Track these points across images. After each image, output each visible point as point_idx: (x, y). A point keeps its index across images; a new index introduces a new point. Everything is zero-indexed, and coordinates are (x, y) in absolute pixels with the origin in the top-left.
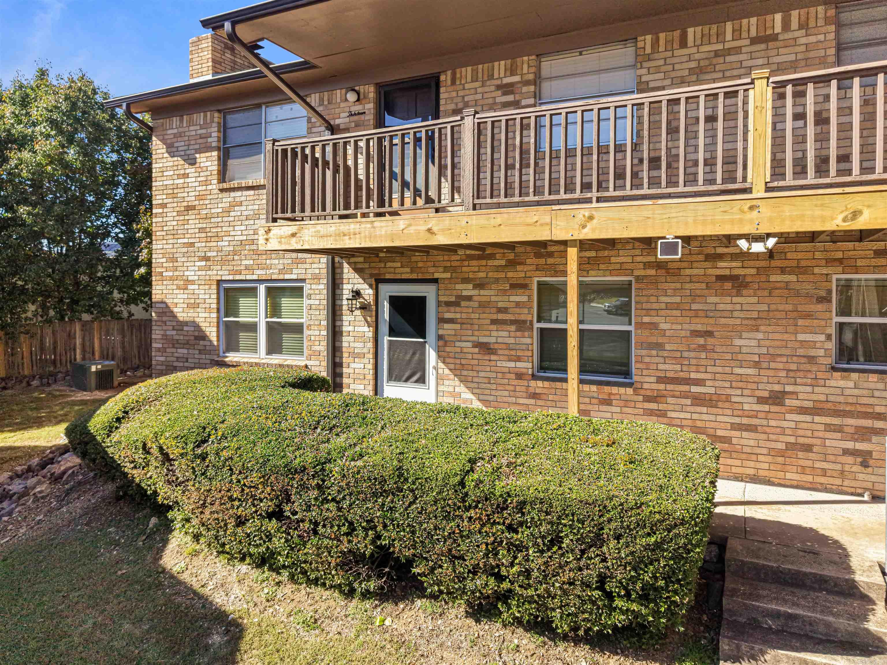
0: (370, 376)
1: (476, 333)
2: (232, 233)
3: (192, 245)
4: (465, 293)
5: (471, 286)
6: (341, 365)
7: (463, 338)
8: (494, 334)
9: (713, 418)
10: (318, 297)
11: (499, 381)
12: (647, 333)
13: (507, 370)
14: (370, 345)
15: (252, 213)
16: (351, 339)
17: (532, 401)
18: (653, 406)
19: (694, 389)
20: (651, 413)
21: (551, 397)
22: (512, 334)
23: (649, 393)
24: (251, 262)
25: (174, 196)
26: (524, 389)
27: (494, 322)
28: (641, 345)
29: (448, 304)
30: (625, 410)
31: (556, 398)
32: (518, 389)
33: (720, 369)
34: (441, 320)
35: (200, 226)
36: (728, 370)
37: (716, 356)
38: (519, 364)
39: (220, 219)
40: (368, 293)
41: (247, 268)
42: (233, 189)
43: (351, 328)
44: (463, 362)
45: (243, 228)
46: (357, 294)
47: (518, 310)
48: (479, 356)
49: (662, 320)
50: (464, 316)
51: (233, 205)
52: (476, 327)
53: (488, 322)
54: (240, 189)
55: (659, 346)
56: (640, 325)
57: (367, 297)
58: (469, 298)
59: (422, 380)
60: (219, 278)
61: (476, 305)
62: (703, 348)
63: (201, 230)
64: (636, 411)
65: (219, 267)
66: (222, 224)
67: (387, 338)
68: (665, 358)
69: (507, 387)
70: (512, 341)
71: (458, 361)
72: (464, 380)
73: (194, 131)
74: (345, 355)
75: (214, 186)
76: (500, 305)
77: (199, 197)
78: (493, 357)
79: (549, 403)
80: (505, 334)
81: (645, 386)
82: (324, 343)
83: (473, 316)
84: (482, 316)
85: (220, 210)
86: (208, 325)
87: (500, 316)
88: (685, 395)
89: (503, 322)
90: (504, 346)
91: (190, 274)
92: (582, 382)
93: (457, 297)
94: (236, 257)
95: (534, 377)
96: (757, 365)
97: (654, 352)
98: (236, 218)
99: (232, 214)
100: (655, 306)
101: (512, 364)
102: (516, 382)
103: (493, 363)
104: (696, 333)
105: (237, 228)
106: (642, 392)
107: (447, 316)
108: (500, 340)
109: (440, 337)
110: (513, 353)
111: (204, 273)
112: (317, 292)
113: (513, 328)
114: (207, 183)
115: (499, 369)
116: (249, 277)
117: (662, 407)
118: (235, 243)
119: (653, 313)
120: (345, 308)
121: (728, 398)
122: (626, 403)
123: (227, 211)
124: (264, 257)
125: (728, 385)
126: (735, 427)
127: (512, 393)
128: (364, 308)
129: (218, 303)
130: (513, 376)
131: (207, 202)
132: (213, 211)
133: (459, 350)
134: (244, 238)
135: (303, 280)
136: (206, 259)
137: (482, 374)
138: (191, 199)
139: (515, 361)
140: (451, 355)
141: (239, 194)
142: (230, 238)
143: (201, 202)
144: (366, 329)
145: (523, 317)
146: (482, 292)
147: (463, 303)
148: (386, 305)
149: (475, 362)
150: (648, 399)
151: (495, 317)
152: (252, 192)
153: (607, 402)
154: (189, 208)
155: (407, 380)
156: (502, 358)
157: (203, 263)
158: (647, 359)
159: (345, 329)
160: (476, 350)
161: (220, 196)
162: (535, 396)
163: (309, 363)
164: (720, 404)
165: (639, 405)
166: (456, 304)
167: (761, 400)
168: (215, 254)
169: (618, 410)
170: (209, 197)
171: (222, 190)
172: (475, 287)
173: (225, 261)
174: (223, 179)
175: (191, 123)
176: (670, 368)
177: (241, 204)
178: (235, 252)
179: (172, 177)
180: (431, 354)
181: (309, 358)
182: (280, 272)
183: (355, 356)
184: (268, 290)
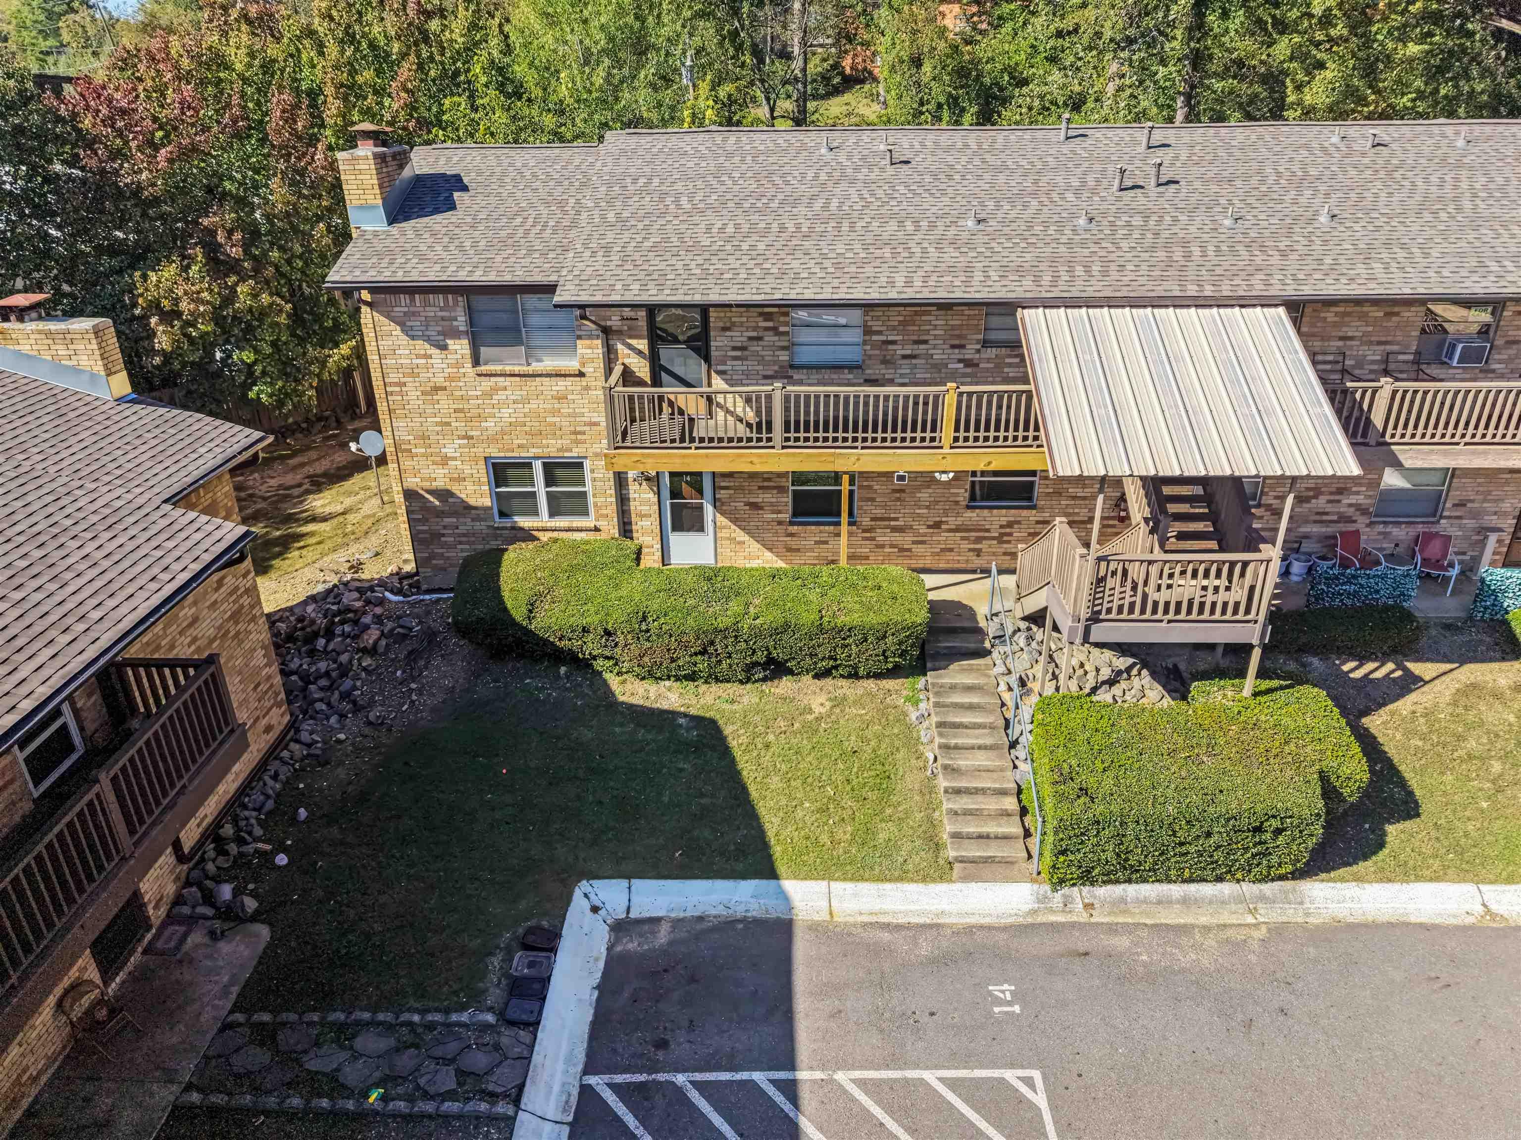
1: (747, 496)
2: (497, 415)
3: (448, 424)
6: (630, 523)
7: (736, 500)
8: (761, 496)
9: (901, 538)
10: (601, 471)
11: (764, 527)
12: (865, 491)
13: (771, 519)
14: (656, 507)
15: (520, 398)
16: (638, 503)
17: (789, 538)
18: (868, 535)
19: (893, 523)
21: (802, 535)
22: (775, 496)
23: (866, 527)
24: (525, 442)
25: (413, 374)
26: (783, 531)
27: (760, 488)
28: (861, 499)
30: (851, 538)
31: (805, 535)
32: (779, 531)
33: (907, 511)
34: (718, 488)
35: (456, 406)
36: (912, 511)
38: (780, 516)
39: (480, 402)
41: (519, 446)
42: (494, 375)
43: (636, 496)
44: (737, 516)
45: (511, 411)
47: (778, 479)
48: (750, 512)
50: (737, 484)
51: (495, 390)
52: (747, 492)
53: (756, 488)
54: (502, 375)
55: (873, 500)
56: (862, 487)
59: (701, 529)
60: (487, 455)
62: (898, 499)
63: (456, 411)
64: (857, 538)
65: (486, 446)
66: (484, 406)
68: (876, 506)
69: (770, 531)
70: (774, 500)
71: (733, 516)
72: (739, 528)
73: (431, 312)
74: (633, 516)
77: (450, 378)
78: (760, 512)
79: (801, 539)
80: (769, 496)
81: (865, 524)
82: (614, 507)
83: (744, 484)
84: (751, 484)
85: (480, 393)
86: (480, 496)
87: (765, 484)
88: (886, 527)
89: (768, 488)
90: (768, 504)
91: (449, 451)
94: (505, 437)
95: (792, 523)
97: (869, 503)
98: (501, 402)
99: (495, 397)
101: (776, 516)
102: (778, 527)
103: (760, 516)
105: (502, 411)
106: (861, 527)
107: (723, 484)
108: (765, 500)
109: (715, 500)
110: (777, 508)
111: (467, 450)
112: (600, 467)
113: (775, 491)
114: (458, 365)
115: (765, 520)
116: (522, 454)
117: (873, 535)
118: (502, 424)
120: (630, 483)
121: (911, 527)
122: (850, 534)
124: (540, 437)
125: (911, 519)
127: (775, 534)
128: (648, 480)
129: (488, 477)
130: (776, 523)
131: (461, 384)
132: (470, 393)
133: (733, 508)
134: (514, 420)
135: (585, 457)
136: (472, 438)
137: (752, 524)
138: (440, 380)
139: (778, 513)
140: (727, 512)
141: (503, 379)
142: (495, 420)
143: (454, 384)
144: (651, 495)
145: (782, 484)
149: (747, 516)
150: (864, 531)
153: (839, 535)
154: (436, 389)
155: (688, 530)
156: (767, 512)
157: (465, 441)
158: (865, 507)
159: (631, 496)
160: (747, 508)
161: (478, 380)
162: (792, 535)
163: (597, 524)
164: (906, 531)
165: (859, 535)
168: (479, 433)
170: (463, 379)
171: (478, 374)
173: (492, 440)
174: (476, 362)
175: (427, 304)
176: (879, 512)
177: (505, 389)
178: (503, 433)
179: (407, 357)
180: (709, 510)
181: (597, 520)
182: (559, 450)
183: (642, 516)
184: (545, 465)
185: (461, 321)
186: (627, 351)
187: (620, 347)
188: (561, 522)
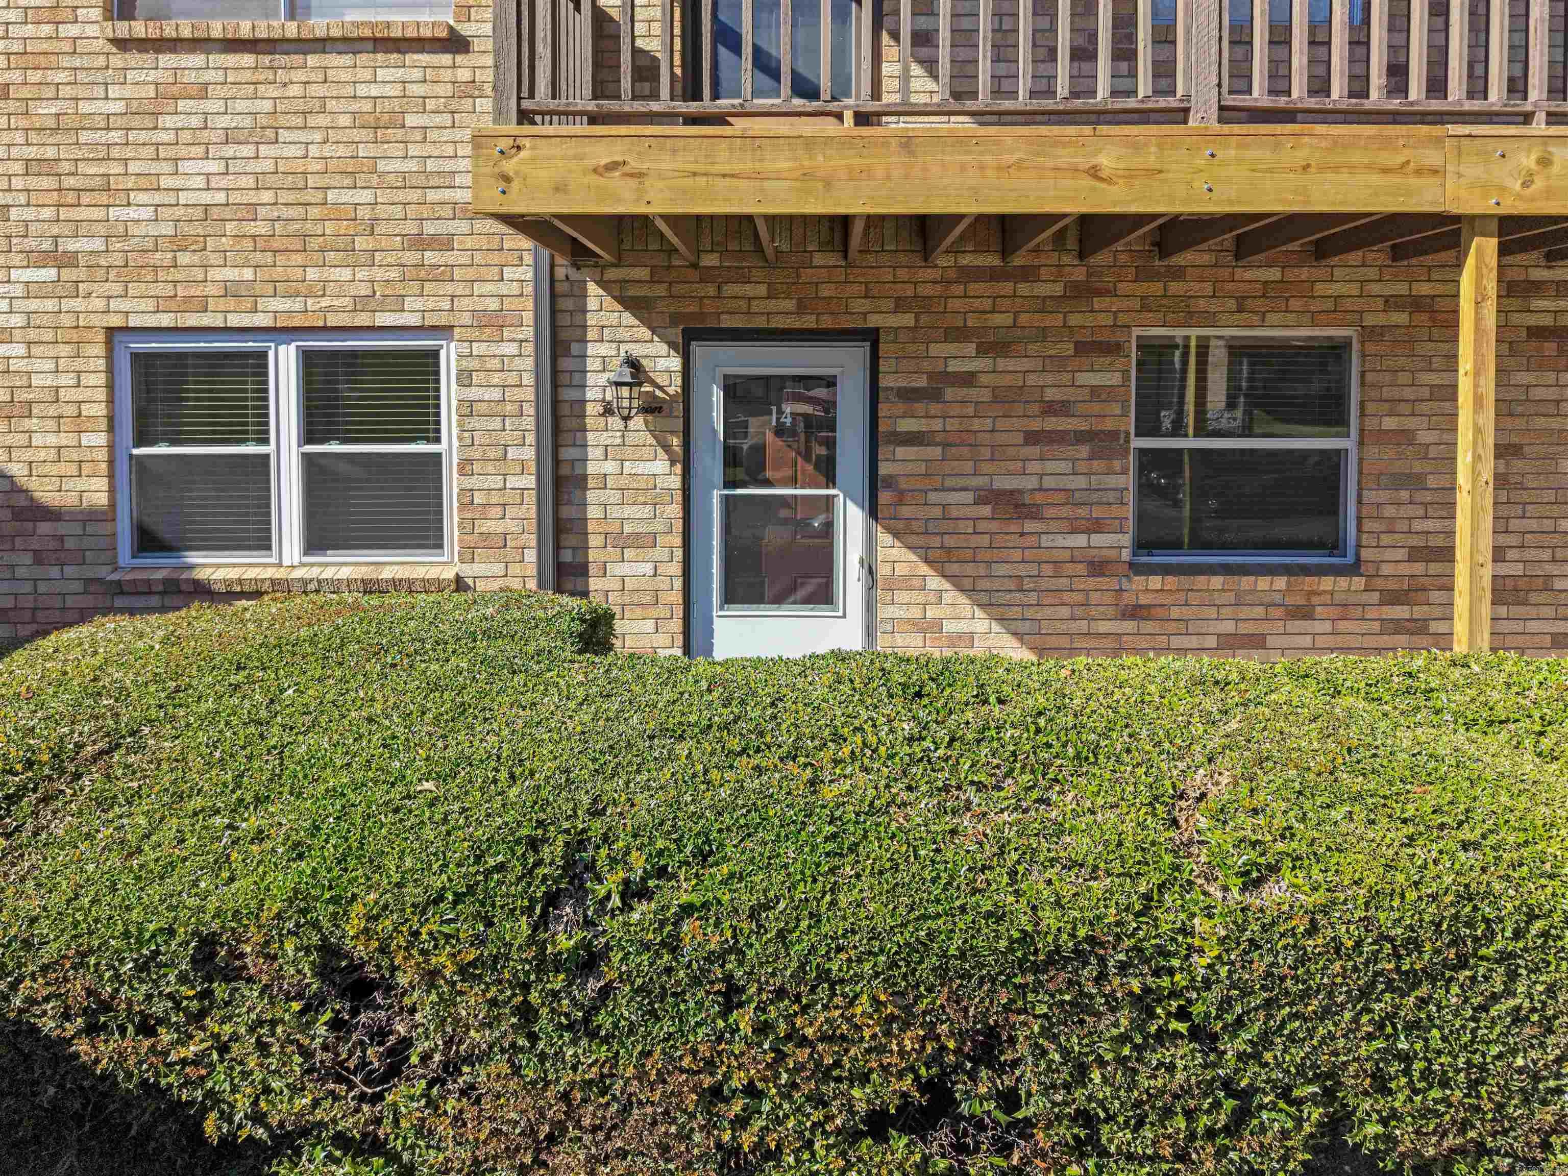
0: (673, 595)
1: (986, 467)
2: (165, 182)
4: (954, 366)
5: (971, 348)
7: (950, 482)
8: (1034, 467)
9: (1516, 627)
10: (496, 379)
11: (1045, 584)
12: (1388, 453)
13: (1067, 555)
15: (248, 122)
16: (613, 496)
17: (1130, 626)
18: (1401, 612)
20: (1396, 627)
21: (1175, 612)
22: (1082, 467)
23: (1392, 585)
24: (248, 274)
26: (1108, 598)
27: (1032, 438)
29: (908, 395)
30: (1343, 625)
31: (1187, 613)
32: (1094, 597)
33: (1533, 525)
35: (32, 152)
36: (1548, 524)
37: (1525, 496)
38: (1097, 540)
39: (115, 136)
40: (664, 367)
41: (229, 291)
42: (173, 45)
43: (610, 467)
44: (949, 541)
45: (214, 167)
46: (632, 370)
47: (1096, 408)
48: (994, 526)
49: (1422, 423)
50: (953, 425)
51: (169, 96)
52: (986, 453)
53: (1020, 438)
54: (197, 44)
55: (1415, 481)
57: (662, 380)
58: (968, 379)
59: (824, 594)
60: (116, 321)
61: (985, 395)
64: (1365, 626)
65: (117, 289)
66: (129, 153)
67: (716, 491)
68: (1425, 505)
69: (1066, 597)
70: (1080, 482)
71: (936, 541)
72: (957, 583)
74: (594, 541)
75: (89, 29)
76: (1050, 394)
77: (26, 60)
78: (1030, 526)
79: (1171, 627)
80: (1063, 466)
81: (1386, 569)
82: (528, 509)
83: (976, 424)
84: (1001, 424)
85: (119, 107)
86: (73, 469)
87: (1052, 424)
90: (1060, 498)
93: (931, 376)
94: (184, 258)
97: (1404, 495)
98: (186, 136)
99: (167, 121)
100: (1408, 393)
101: (1080, 540)
102: (1091, 583)
103: (1030, 541)
105: (184, 166)
106: (1379, 583)
107: (906, 425)
108: (1048, 482)
109: (878, 482)
110: (1082, 512)
111: (50, 305)
112: (495, 363)
113: (1084, 451)
114: (58, 13)
115: (1045, 555)
116: (234, 321)
117: (1419, 612)
118: (179, 212)
119: (1405, 408)
121: (1549, 584)
123: (147, 112)
124: (298, 258)
125: (1546, 555)
127: (1079, 611)
128: (652, 408)
129: (111, 401)
130: (1081, 569)
131: (62, 77)
132: (85, 108)
133: (937, 512)
134: (220, 197)
135: (445, 331)
136: (69, 260)
137: (1001, 570)
139: (1089, 532)
140: (915, 525)
141: (197, 60)
142: (158, 198)
143: (35, 77)
144: (661, 466)
145: (1109, 425)
146: (1002, 363)
147: (950, 393)
148: (717, 399)
149: (985, 540)
150: (1393, 598)
151: (1035, 425)
152: (248, 59)
153: (1304, 613)
156: (1053, 526)
157: (49, 274)
158: (1389, 511)
159: (592, 468)
160: (986, 510)
161: (117, 61)
162: (1136, 612)
163: (467, 571)
164: (1534, 598)
165: (1371, 613)
166: (933, 394)
168: (98, 244)
169: (1327, 626)
170: (65, 62)
171: (122, 44)
172: (983, 350)
173: (140, 267)
174: (120, 3)
177: (203, 92)
178: (179, 243)
180: (852, 524)
181: (468, 554)
182: (360, 303)
184: (308, 359)
188: (348, 565)
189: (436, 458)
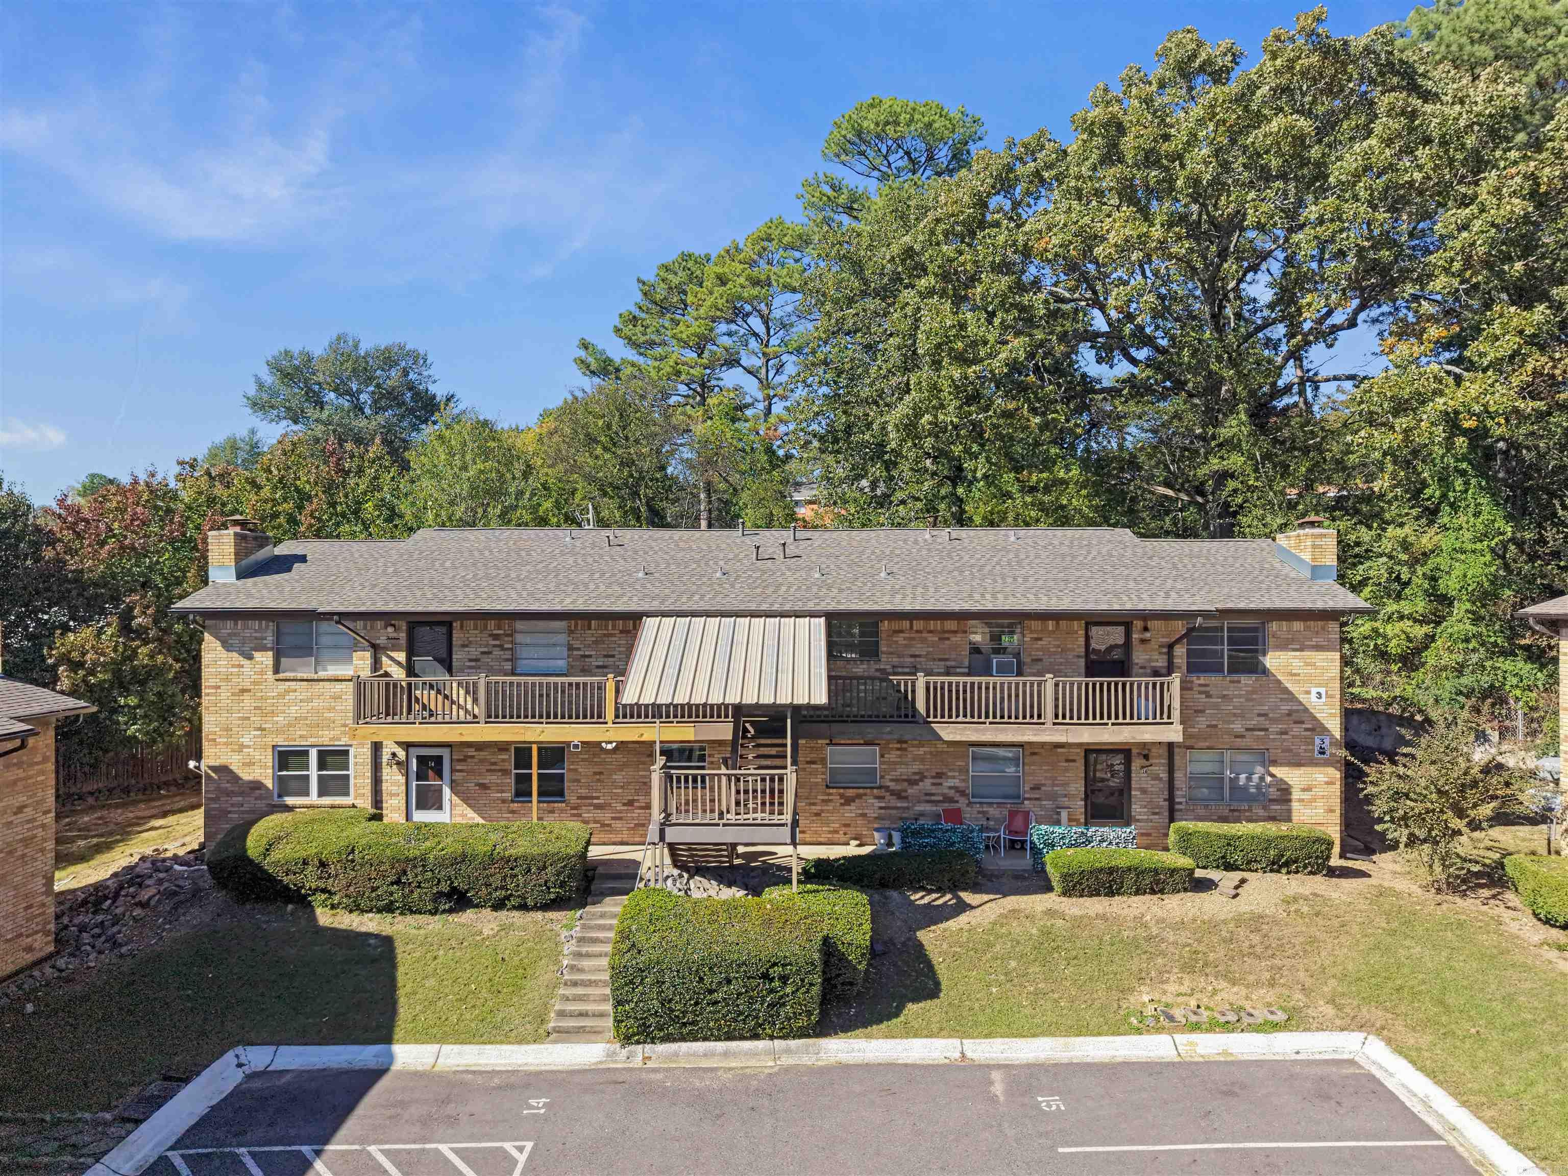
0: (403, 808)
1: (477, 777)
2: (287, 711)
3: (248, 718)
4: (469, 754)
5: (473, 750)
6: (381, 802)
7: (468, 781)
8: (488, 777)
9: (603, 815)
10: (362, 757)
11: (491, 805)
12: (572, 774)
13: (496, 798)
14: (404, 788)
15: (305, 698)
16: (389, 785)
17: (512, 815)
18: (575, 812)
19: (595, 801)
20: (574, 815)
21: (522, 812)
22: (499, 777)
23: (573, 805)
24: (305, 733)
25: (227, 680)
26: (507, 808)
27: (488, 771)
28: (569, 781)
29: (459, 760)
30: (561, 815)
31: (525, 812)
32: (503, 809)
33: (606, 791)
34: (453, 771)
35: (256, 704)
36: (610, 791)
37: (604, 784)
38: (504, 794)
39: (275, 701)
40: (401, 754)
41: (301, 737)
42: (287, 680)
43: (388, 778)
44: (468, 794)
45: (298, 708)
46: (394, 755)
47: (502, 764)
48: (479, 791)
49: (580, 767)
50: (469, 767)
51: (287, 692)
52: (477, 774)
53: (484, 771)
54: (294, 680)
55: (578, 781)
56: (569, 770)
57: (400, 757)
58: (473, 757)
59: (440, 808)
60: (275, 743)
61: (476, 761)
62: (599, 781)
63: (256, 708)
64: (567, 815)
65: (275, 736)
66: (278, 705)
67: (414, 783)
68: (581, 786)
69: (495, 808)
70: (499, 781)
71: (465, 794)
72: (470, 806)
73: (248, 633)
74: (385, 795)
75: (270, 675)
76: (492, 760)
77: (255, 683)
78: (488, 791)
79: (521, 815)
80: (495, 777)
81: (572, 801)
82: (369, 787)
83: (475, 767)
84: (480, 767)
85: (276, 694)
86: (264, 778)
87: (493, 767)
88: (591, 805)
89: (494, 771)
90: (494, 785)
91: (246, 740)
92: (539, 802)
93: (464, 756)
94: (291, 729)
95: (512, 801)
96: (622, 787)
97: (576, 784)
98: (291, 701)
99: (287, 697)
101: (499, 795)
102: (502, 805)
103: (488, 795)
104: (595, 773)
105: (291, 708)
106: (570, 805)
107: (458, 768)
108: (492, 781)
109: (452, 781)
110: (500, 788)
111: (259, 740)
112: (362, 753)
113: (500, 774)
114: (262, 673)
115: (491, 798)
116: (302, 743)
117: (579, 812)
118: (290, 718)
119: (575, 763)
120: (384, 764)
121: (610, 805)
122: (562, 811)
123: (282, 696)
124: (317, 729)
125: (610, 798)
126: (613, 818)
127: (500, 812)
128: (398, 763)
129: (273, 762)
130: (500, 801)
131: (262, 687)
132: (268, 694)
133: (465, 788)
134: (299, 715)
135: (351, 745)
136: (264, 729)
137: (481, 801)
138: (247, 685)
139: (501, 793)
141: (295, 684)
142: (285, 715)
143: (257, 687)
144: (400, 777)
145: (506, 768)
146: (480, 753)
147: (468, 760)
148: (415, 761)
149: (477, 795)
150: (572, 808)
151: (488, 768)
152: (305, 683)
153: (552, 812)
154: (243, 691)
155: (429, 809)
156: (493, 791)
157: (259, 733)
158: (572, 788)
159: (384, 778)
160: (477, 787)
161: (275, 683)
162: (513, 812)
163: (355, 802)
164: (606, 808)
165: (568, 812)
166: (464, 760)
167: (624, 804)
168: (271, 726)
169: (558, 815)
170: (264, 684)
171: (276, 680)
172: (476, 750)
173: (279, 732)
174: (276, 671)
175: (245, 627)
176: (583, 792)
177: (295, 691)
178: (290, 725)
179: (226, 666)
180: (447, 791)
181: (356, 799)
182: (331, 739)
183: (392, 795)
184: (319, 752)
185: (270, 640)
186: (390, 662)
187: (384, 659)
188: (327, 801)
189: (348, 776)
